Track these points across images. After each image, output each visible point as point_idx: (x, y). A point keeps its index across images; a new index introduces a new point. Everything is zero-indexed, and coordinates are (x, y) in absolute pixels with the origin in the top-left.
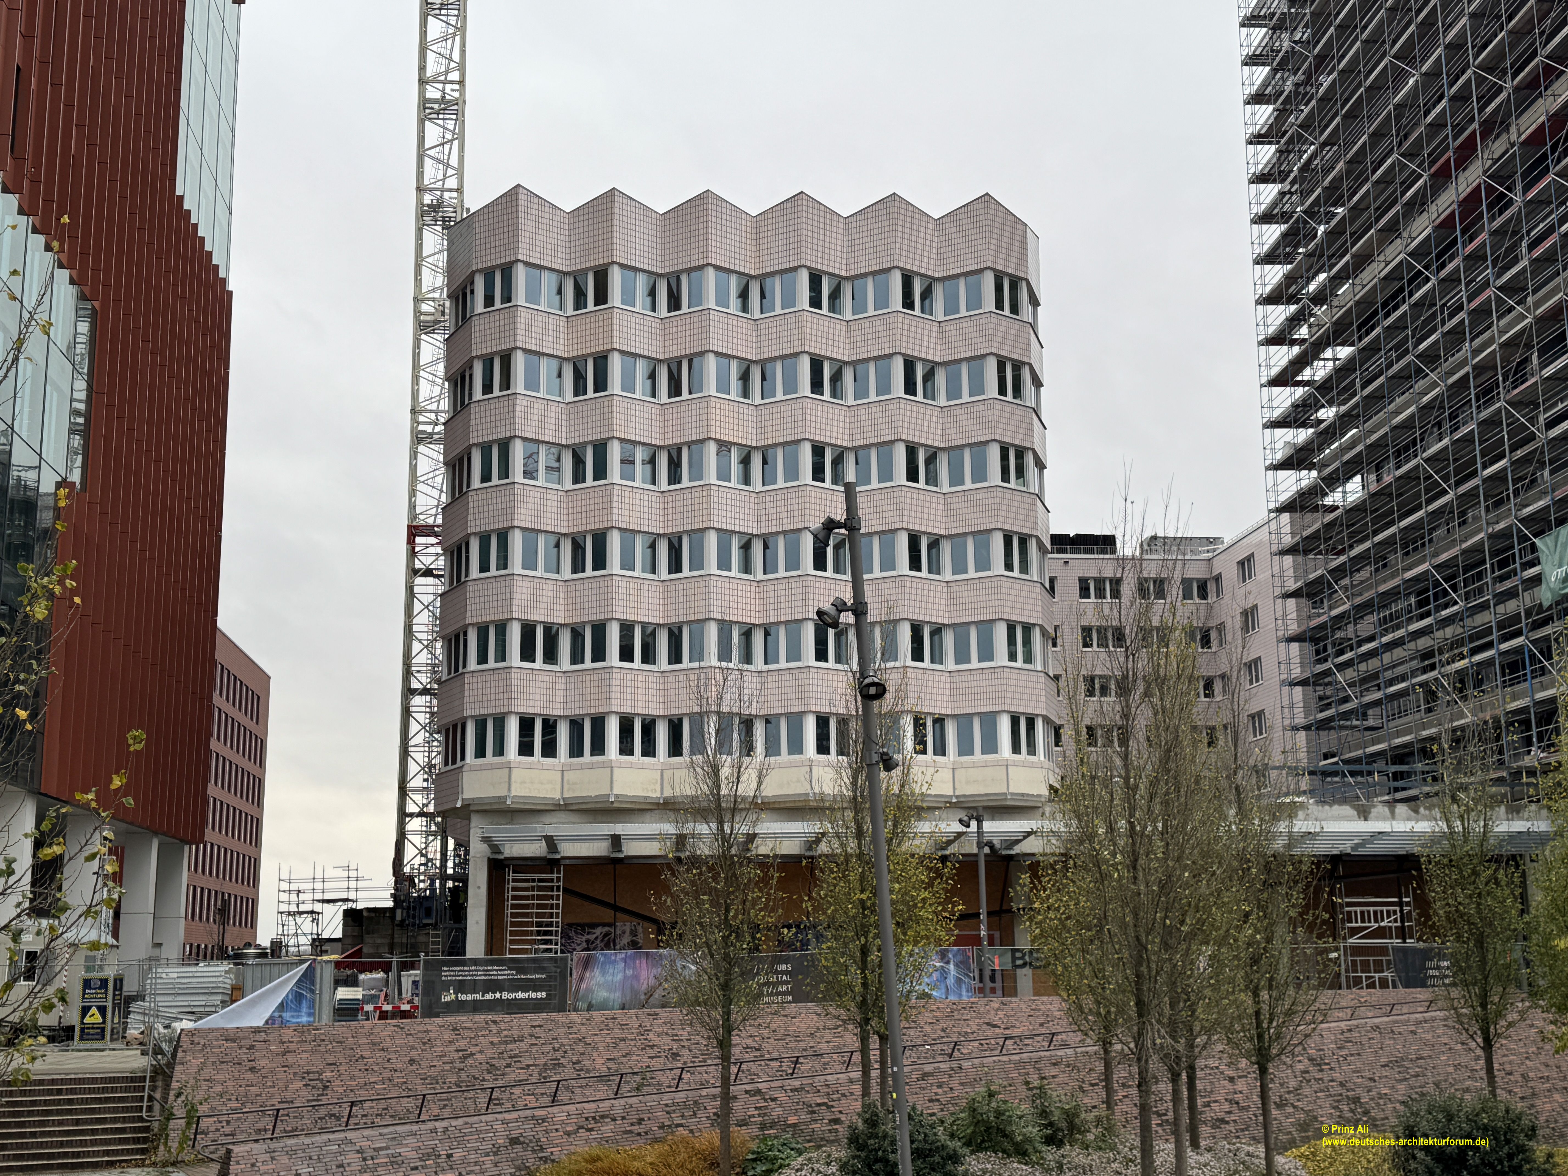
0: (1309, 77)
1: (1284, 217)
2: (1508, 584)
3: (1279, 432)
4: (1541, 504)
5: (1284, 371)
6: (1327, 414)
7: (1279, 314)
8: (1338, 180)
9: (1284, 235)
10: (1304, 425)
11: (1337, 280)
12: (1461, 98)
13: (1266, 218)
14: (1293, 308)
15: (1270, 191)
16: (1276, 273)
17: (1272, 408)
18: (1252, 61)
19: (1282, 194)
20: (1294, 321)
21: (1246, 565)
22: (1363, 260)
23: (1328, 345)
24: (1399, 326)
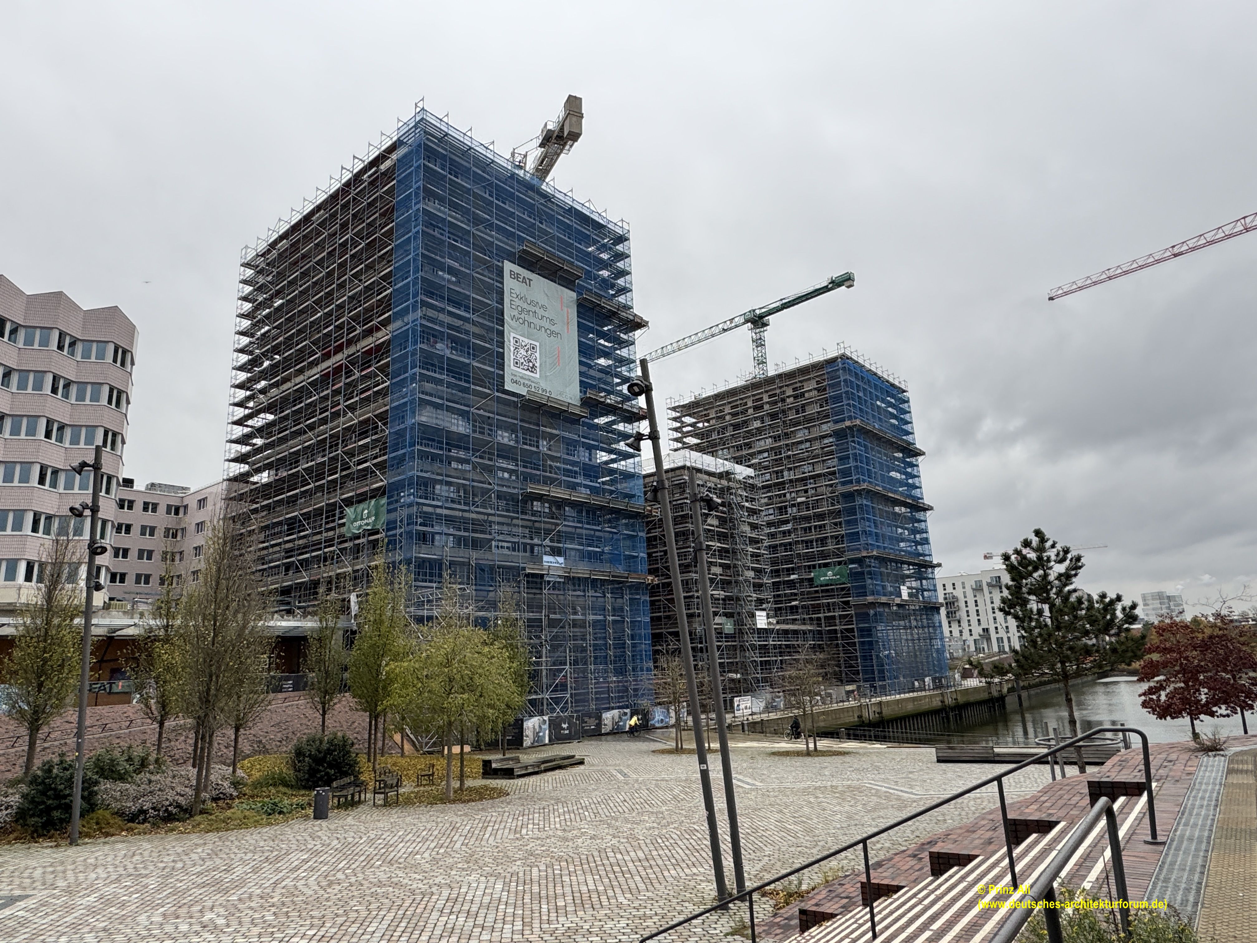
0: (272, 298)
1: (251, 353)
2: (332, 525)
3: (234, 445)
4: (350, 494)
5: (241, 419)
6: (259, 442)
7: (242, 394)
8: (280, 344)
9: (249, 361)
10: (246, 445)
11: (272, 386)
12: (339, 327)
13: (241, 351)
14: (248, 393)
15: (245, 340)
16: (243, 376)
17: (232, 434)
18: (245, 282)
19: (251, 343)
20: (248, 399)
21: (202, 503)
22: (285, 380)
23: (264, 412)
24: (299, 411)
